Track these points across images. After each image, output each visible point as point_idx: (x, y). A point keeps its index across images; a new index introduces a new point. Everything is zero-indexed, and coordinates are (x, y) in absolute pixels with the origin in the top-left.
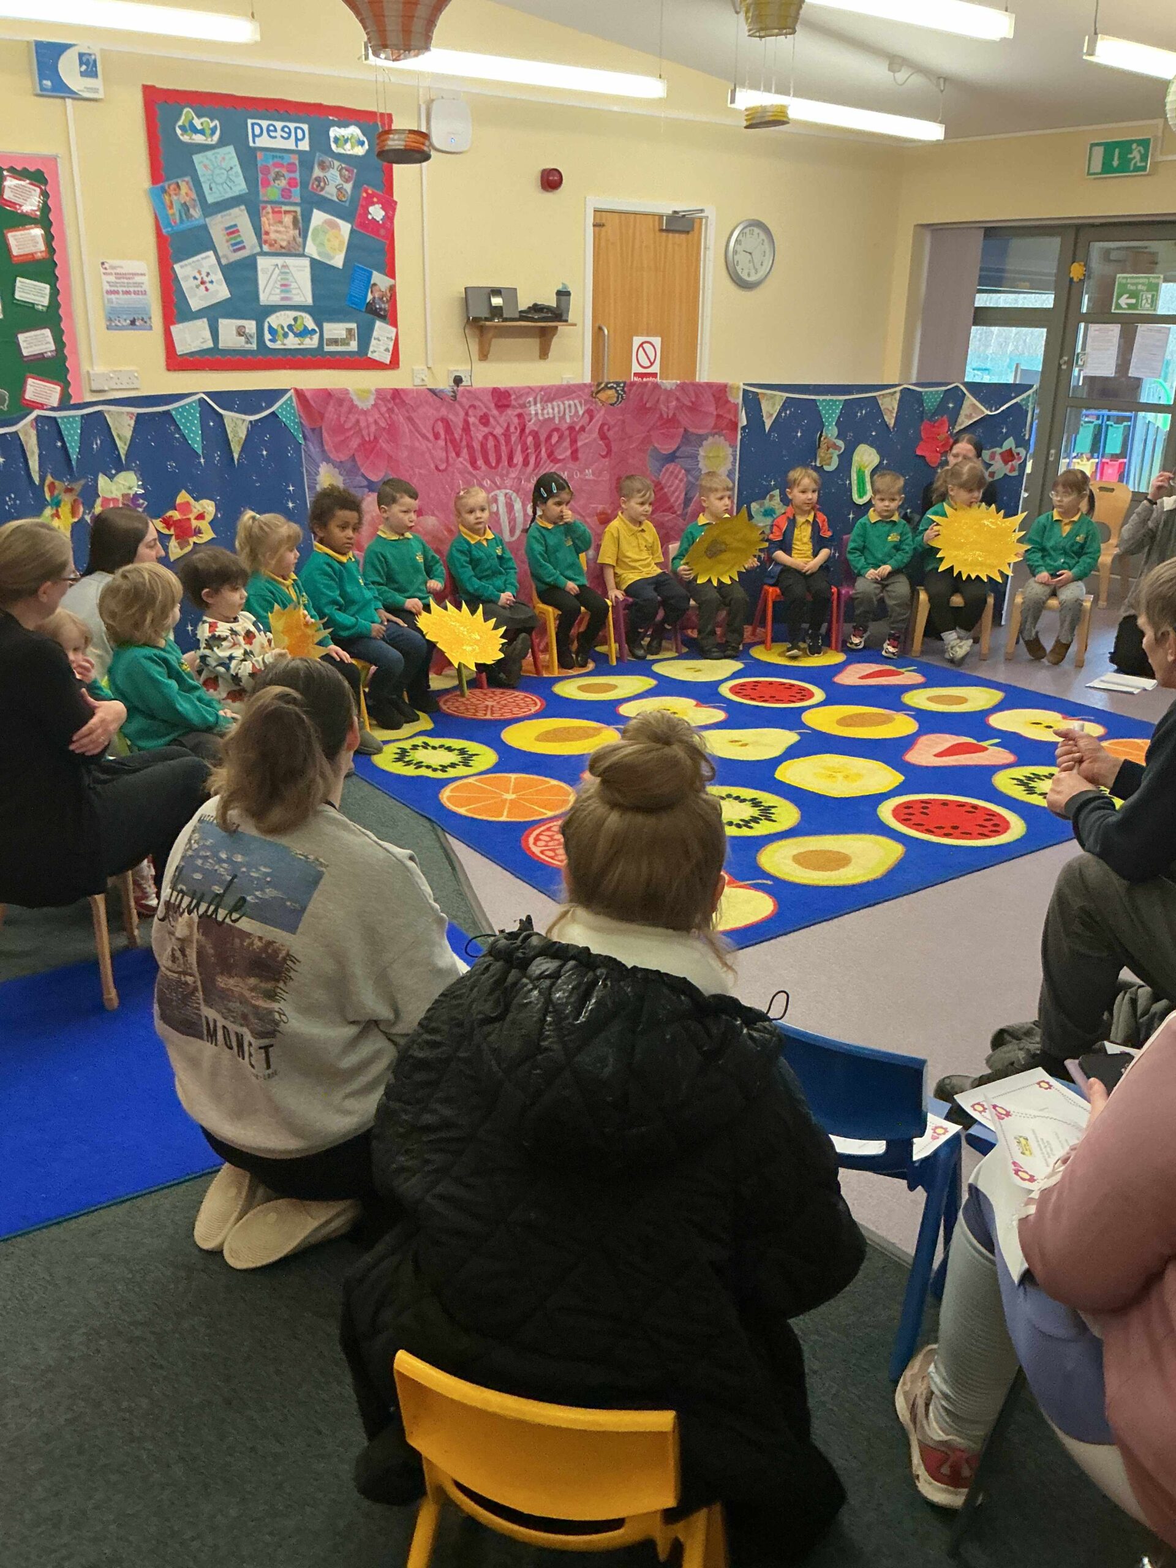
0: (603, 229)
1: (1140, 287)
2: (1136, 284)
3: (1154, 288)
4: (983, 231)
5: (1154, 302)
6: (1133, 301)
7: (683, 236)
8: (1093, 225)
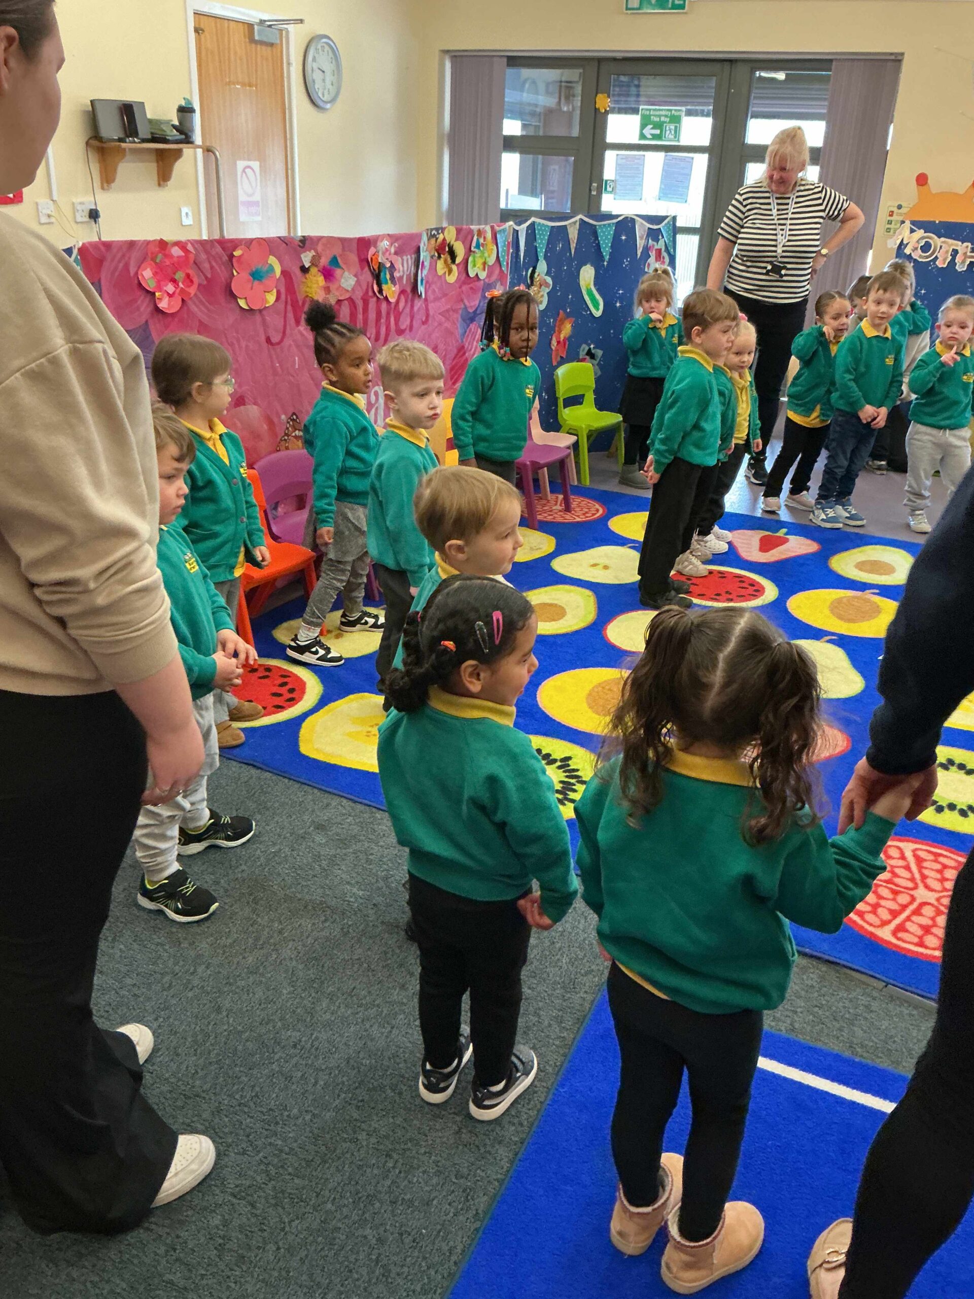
0: (202, 36)
1: (663, 119)
2: (660, 116)
3: (676, 120)
4: (505, 60)
5: (677, 132)
6: (658, 132)
7: (269, 48)
8: (615, 59)
